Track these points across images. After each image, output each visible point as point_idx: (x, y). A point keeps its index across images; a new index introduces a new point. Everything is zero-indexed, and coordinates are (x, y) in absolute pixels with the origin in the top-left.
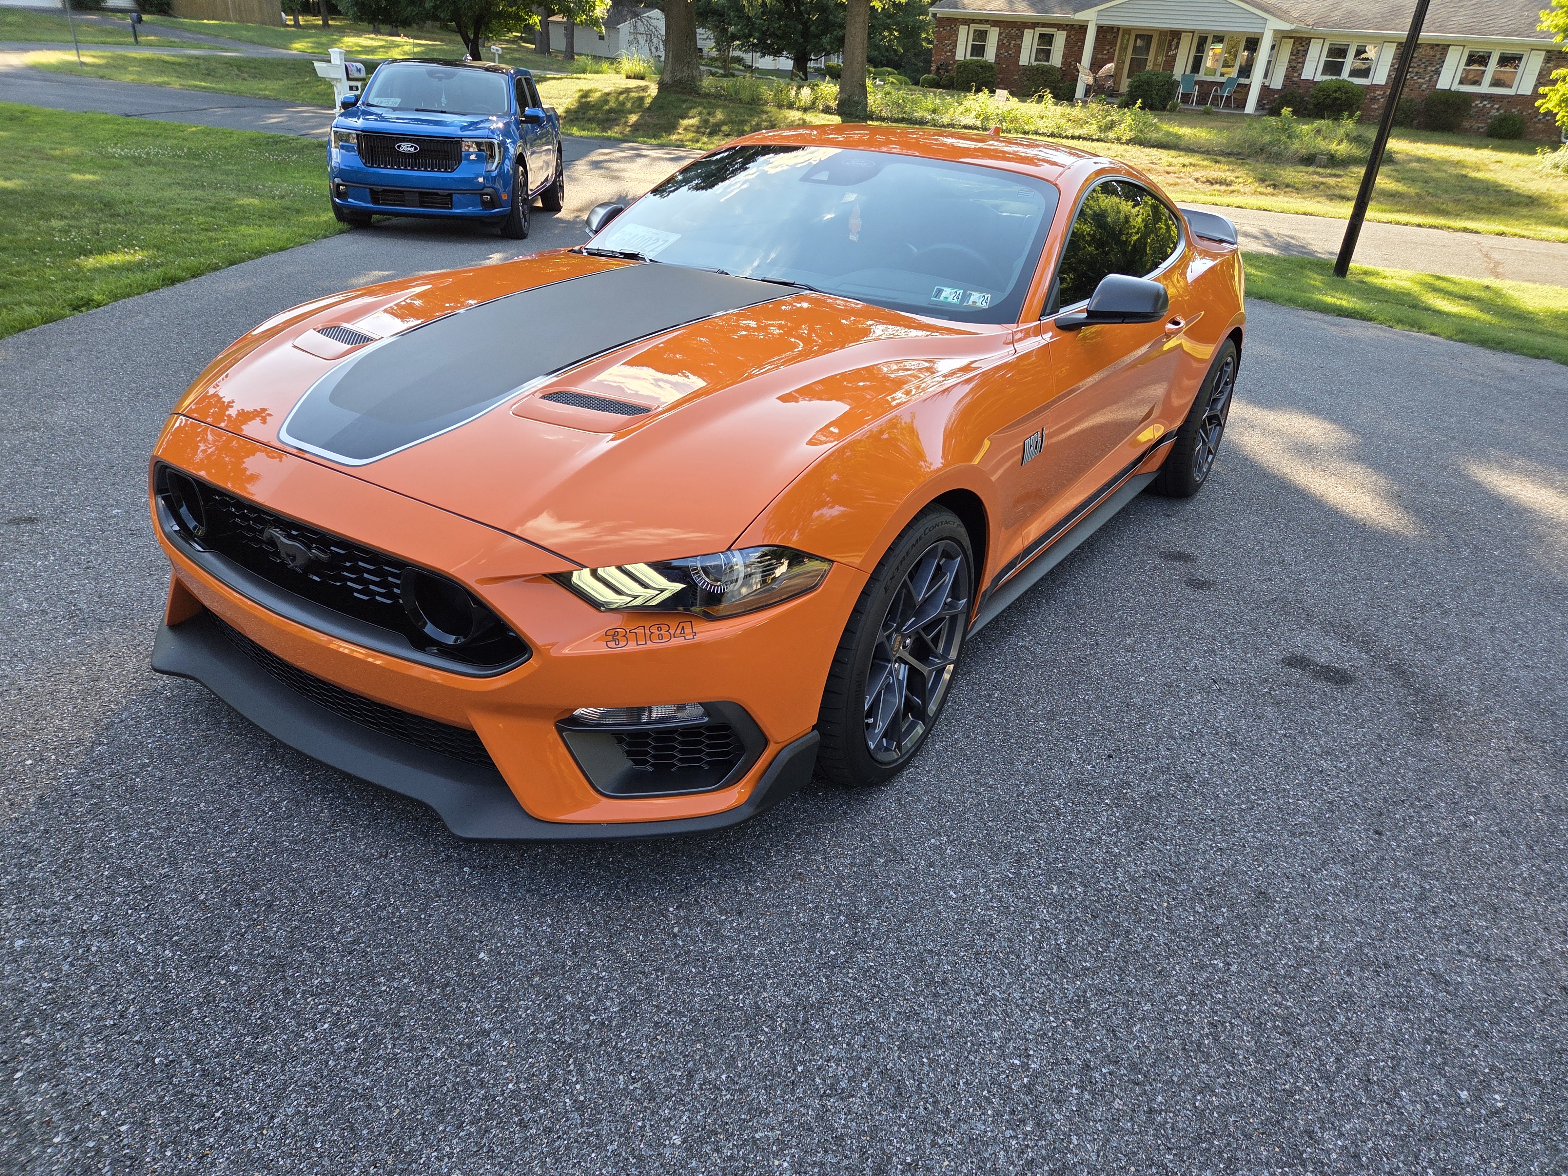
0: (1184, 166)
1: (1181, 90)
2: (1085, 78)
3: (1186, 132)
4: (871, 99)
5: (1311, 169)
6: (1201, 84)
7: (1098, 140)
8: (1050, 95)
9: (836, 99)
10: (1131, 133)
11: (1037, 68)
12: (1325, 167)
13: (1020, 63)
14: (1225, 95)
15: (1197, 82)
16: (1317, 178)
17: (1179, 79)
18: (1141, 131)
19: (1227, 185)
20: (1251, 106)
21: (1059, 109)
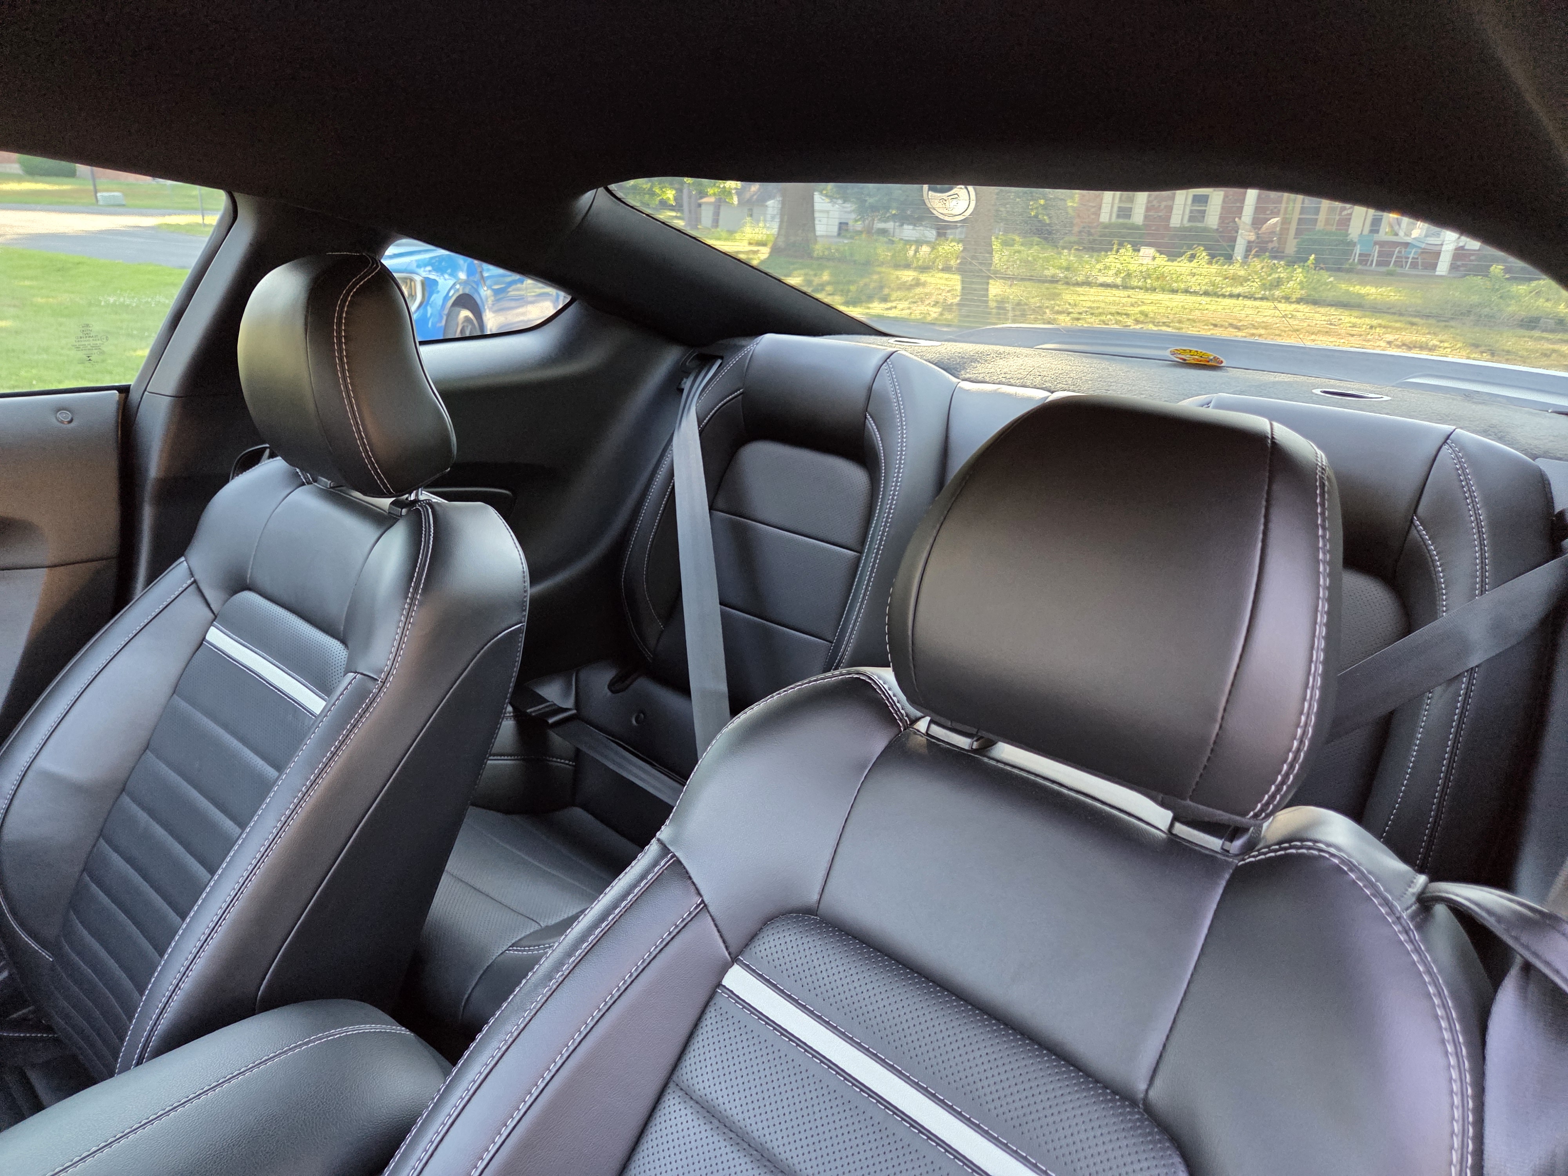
0: (1371, 327)
1: (1358, 250)
2: (1245, 236)
3: (1370, 291)
4: (996, 257)
5: (1536, 333)
6: (1382, 244)
7: (1262, 299)
8: (1204, 254)
9: (957, 258)
10: (1303, 292)
11: (1190, 229)
12: (1552, 331)
13: (1171, 225)
14: (1411, 256)
15: (1376, 243)
16: (1547, 346)
17: (1355, 240)
18: (1314, 289)
19: (1430, 350)
20: (1443, 267)
21: (1214, 269)
